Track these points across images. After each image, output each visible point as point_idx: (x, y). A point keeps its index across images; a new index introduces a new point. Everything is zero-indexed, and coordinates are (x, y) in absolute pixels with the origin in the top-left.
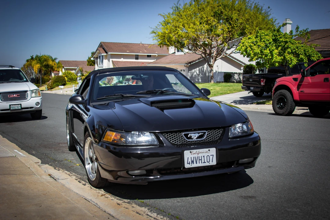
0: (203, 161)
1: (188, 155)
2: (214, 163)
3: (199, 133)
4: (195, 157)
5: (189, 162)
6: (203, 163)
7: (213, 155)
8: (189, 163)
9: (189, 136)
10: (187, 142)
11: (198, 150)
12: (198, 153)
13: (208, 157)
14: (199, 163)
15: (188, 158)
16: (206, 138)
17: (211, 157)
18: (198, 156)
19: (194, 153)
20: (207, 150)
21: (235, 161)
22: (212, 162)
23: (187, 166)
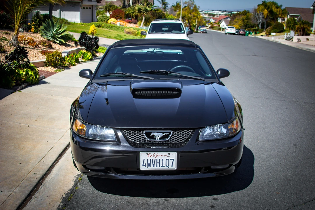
0: (161, 165)
1: (144, 157)
2: (175, 167)
3: (163, 133)
4: (152, 159)
5: (145, 164)
6: (161, 166)
7: (173, 160)
8: (145, 166)
9: (151, 135)
10: (148, 142)
11: (156, 153)
12: (156, 156)
13: (167, 161)
14: (157, 166)
15: (144, 160)
16: (170, 139)
17: (171, 161)
18: (156, 159)
19: (151, 155)
20: (167, 153)
21: (203, 167)
22: (172, 166)
23: (142, 168)
